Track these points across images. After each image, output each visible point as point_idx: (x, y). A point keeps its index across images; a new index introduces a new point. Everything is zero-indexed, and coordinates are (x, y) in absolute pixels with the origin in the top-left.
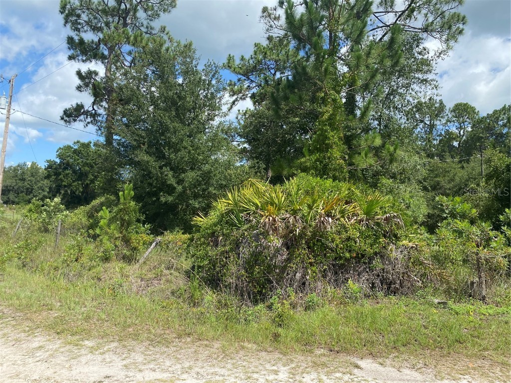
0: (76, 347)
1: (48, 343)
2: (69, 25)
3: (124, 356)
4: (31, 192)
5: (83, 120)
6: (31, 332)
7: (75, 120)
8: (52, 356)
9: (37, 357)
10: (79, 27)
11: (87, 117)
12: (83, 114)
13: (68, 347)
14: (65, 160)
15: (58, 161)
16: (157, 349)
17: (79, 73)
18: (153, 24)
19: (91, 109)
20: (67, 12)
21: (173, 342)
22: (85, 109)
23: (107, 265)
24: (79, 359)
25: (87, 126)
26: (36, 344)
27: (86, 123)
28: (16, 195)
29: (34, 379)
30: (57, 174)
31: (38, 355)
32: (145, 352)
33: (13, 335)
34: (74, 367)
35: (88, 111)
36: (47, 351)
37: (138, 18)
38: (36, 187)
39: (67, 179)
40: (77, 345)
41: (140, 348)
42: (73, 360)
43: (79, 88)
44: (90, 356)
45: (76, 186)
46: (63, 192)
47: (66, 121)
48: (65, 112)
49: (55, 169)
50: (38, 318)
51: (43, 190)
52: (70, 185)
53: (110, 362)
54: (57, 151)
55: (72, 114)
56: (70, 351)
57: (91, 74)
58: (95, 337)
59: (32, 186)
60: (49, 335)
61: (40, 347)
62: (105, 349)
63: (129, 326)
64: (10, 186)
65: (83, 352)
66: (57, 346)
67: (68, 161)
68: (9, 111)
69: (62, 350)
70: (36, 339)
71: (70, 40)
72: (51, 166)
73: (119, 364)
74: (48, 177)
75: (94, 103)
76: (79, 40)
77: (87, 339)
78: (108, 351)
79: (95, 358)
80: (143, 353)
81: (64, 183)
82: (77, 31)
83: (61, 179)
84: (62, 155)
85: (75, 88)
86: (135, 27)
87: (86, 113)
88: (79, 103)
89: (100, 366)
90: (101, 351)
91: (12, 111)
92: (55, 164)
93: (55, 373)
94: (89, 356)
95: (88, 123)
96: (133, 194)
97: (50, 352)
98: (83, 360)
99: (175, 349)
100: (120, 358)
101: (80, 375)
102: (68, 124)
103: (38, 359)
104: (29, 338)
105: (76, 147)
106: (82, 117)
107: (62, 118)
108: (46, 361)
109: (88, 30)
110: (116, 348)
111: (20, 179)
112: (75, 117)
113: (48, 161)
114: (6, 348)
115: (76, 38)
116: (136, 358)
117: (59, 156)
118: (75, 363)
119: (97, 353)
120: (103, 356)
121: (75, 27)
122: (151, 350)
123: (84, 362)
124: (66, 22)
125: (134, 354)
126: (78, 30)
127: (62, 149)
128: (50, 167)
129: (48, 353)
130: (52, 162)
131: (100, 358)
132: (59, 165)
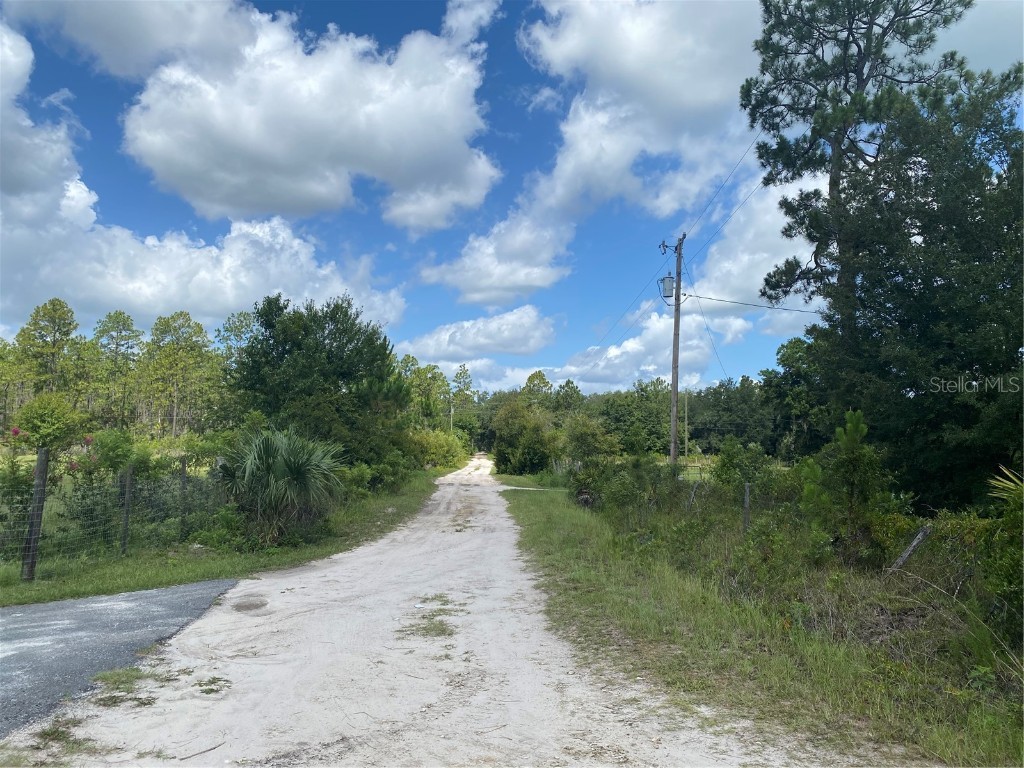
0: (681, 713)
1: (648, 696)
2: (758, 126)
3: (751, 748)
4: (744, 432)
5: (803, 288)
6: (632, 673)
7: (786, 293)
8: (642, 718)
9: (623, 714)
10: (777, 120)
11: (809, 284)
12: (799, 278)
13: (673, 710)
14: (793, 367)
15: (781, 370)
16: (820, 753)
17: (785, 205)
18: (923, 59)
19: (812, 265)
20: (753, 102)
21: (859, 746)
22: (804, 268)
23: (816, 574)
24: (676, 734)
25: (810, 299)
26: (629, 695)
27: (808, 294)
28: (720, 437)
29: (600, 745)
30: (782, 395)
31: (625, 711)
32: (795, 752)
33: (608, 674)
34: (664, 745)
35: (809, 271)
36: (639, 709)
37: (889, 60)
38: (751, 421)
39: (799, 402)
40: (685, 710)
41: (789, 742)
42: (668, 733)
43: (788, 232)
44: (695, 734)
45: (816, 415)
46: (794, 428)
47: (770, 297)
48: (767, 281)
49: (778, 386)
50: (652, 653)
51: (763, 426)
52: (804, 415)
53: (724, 752)
54: (778, 353)
55: (782, 281)
56: (671, 717)
57: (806, 198)
58: (720, 703)
59: (745, 421)
60: (656, 684)
61: (635, 700)
62: (726, 727)
63: (788, 696)
64: (710, 422)
65: (689, 722)
66: (658, 704)
67: (798, 369)
68: (678, 299)
69: (661, 712)
70: (636, 686)
71: (763, 150)
72: (770, 378)
73: (737, 760)
74: (766, 401)
75: (817, 254)
76: (778, 144)
77: (706, 704)
78: (729, 732)
79: (701, 739)
80: (788, 752)
81: (793, 411)
82: (773, 129)
83: (788, 404)
84: (787, 360)
85: (781, 234)
86: (885, 80)
87: (806, 274)
88: (791, 258)
89: (704, 754)
90: (718, 729)
91: (682, 298)
92: (776, 377)
93: (633, 745)
94: (696, 732)
95: (813, 293)
96: (866, 430)
97: (644, 712)
98: (683, 736)
99: (857, 760)
100: (744, 750)
101: (664, 759)
102: (774, 301)
103: (622, 717)
104: (627, 682)
105: (810, 341)
106: (799, 285)
107: (764, 294)
108: (630, 725)
109: (794, 119)
110: (745, 729)
111: (724, 410)
112: (786, 286)
113: (763, 373)
114: (592, 691)
115: (773, 144)
116: (771, 759)
117: (783, 361)
118: (669, 738)
119: (711, 730)
120: (716, 740)
121: (770, 125)
122: (807, 752)
123: (682, 741)
124: (753, 120)
125: (772, 749)
126: (775, 127)
127: (786, 347)
128: (768, 383)
129: (639, 712)
130: (771, 373)
131: (710, 740)
132: (784, 377)
